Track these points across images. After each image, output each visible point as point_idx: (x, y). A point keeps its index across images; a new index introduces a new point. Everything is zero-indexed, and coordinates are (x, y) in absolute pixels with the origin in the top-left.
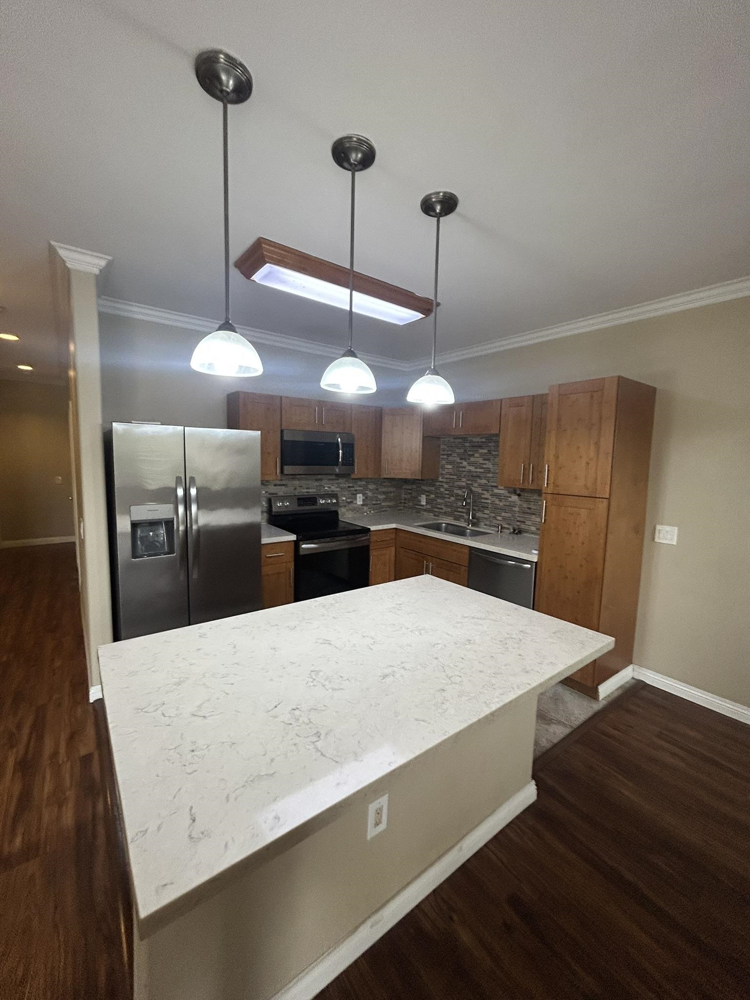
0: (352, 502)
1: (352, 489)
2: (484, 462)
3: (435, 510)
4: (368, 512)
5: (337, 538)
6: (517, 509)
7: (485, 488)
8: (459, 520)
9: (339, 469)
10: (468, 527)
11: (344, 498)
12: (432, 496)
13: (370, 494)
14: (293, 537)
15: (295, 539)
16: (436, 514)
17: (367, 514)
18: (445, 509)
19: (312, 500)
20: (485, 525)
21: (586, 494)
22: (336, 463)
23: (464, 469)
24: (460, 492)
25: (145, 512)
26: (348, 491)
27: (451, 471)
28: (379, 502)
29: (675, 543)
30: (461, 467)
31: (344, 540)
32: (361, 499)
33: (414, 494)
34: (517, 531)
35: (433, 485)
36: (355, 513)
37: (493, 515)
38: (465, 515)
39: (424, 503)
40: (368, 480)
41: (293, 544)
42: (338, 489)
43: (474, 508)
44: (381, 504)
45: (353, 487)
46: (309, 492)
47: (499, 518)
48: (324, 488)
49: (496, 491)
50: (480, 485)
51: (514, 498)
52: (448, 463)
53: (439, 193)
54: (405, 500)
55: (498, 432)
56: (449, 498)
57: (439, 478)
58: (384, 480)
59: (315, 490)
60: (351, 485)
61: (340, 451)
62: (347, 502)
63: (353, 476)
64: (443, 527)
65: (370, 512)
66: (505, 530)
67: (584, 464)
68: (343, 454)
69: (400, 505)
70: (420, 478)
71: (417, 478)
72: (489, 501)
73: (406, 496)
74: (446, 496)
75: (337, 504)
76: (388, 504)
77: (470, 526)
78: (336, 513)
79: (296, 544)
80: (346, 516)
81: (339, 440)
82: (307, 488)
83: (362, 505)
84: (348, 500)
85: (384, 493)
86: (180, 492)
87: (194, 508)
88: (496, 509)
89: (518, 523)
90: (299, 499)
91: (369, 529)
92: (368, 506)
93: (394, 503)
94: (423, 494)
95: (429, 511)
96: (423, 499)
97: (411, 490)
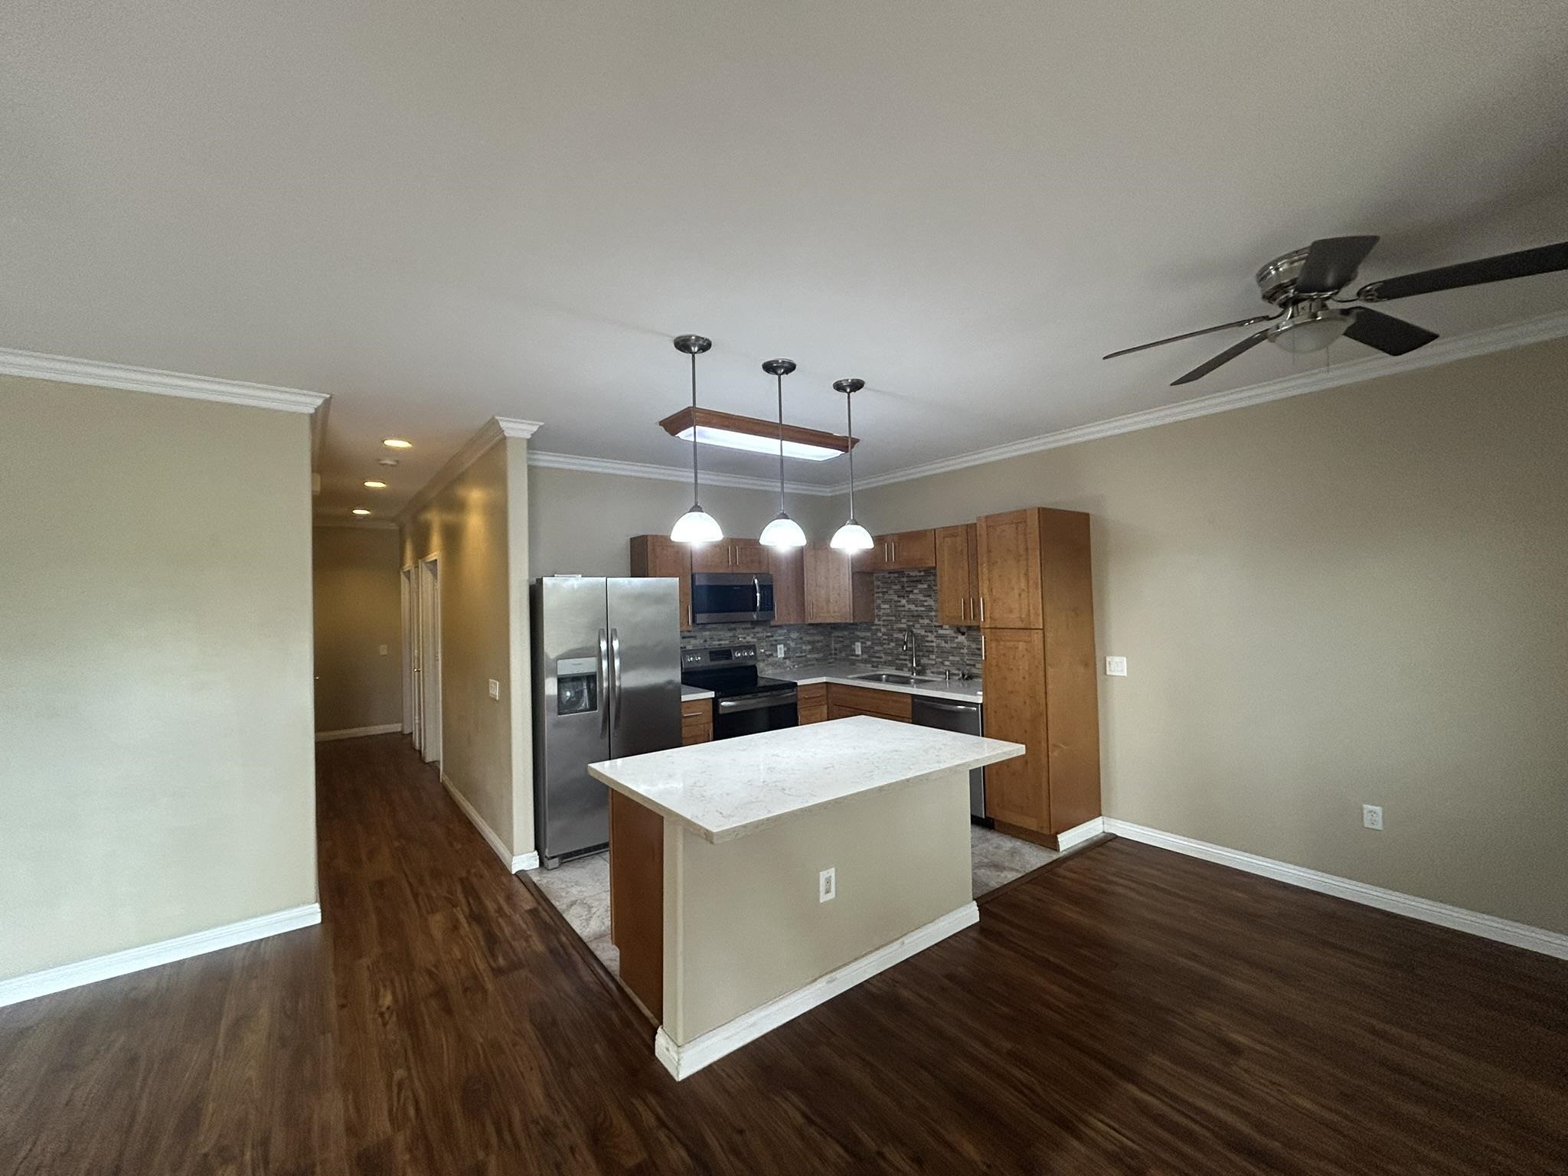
1: (771, 639)
5: (760, 695)
6: (965, 651)
7: (929, 629)
8: (902, 670)
11: (763, 651)
13: (792, 645)
14: (711, 694)
15: (713, 696)
16: (875, 664)
20: (933, 673)
21: (1022, 626)
22: (754, 609)
23: (903, 609)
24: (900, 636)
25: (568, 668)
28: (804, 654)
29: (1126, 675)
31: (766, 696)
35: (870, 630)
36: (776, 668)
37: (940, 660)
38: (908, 662)
40: (790, 627)
42: (755, 640)
43: (918, 653)
45: (772, 636)
46: (721, 645)
49: (941, 632)
50: (922, 627)
51: (961, 638)
52: (884, 602)
53: (848, 380)
58: (809, 627)
59: (727, 642)
60: (769, 634)
61: (758, 594)
62: (766, 655)
66: (954, 677)
67: (1017, 596)
68: (761, 597)
69: (830, 657)
70: (852, 622)
71: (848, 621)
72: (934, 644)
73: (838, 646)
74: (884, 642)
78: (754, 668)
81: (756, 581)
82: (719, 640)
83: (784, 658)
84: (767, 653)
85: (809, 642)
86: (604, 646)
87: (617, 663)
89: (968, 667)
90: (711, 653)
91: (796, 683)
94: (858, 641)
95: (865, 662)
96: (858, 646)
97: (842, 637)
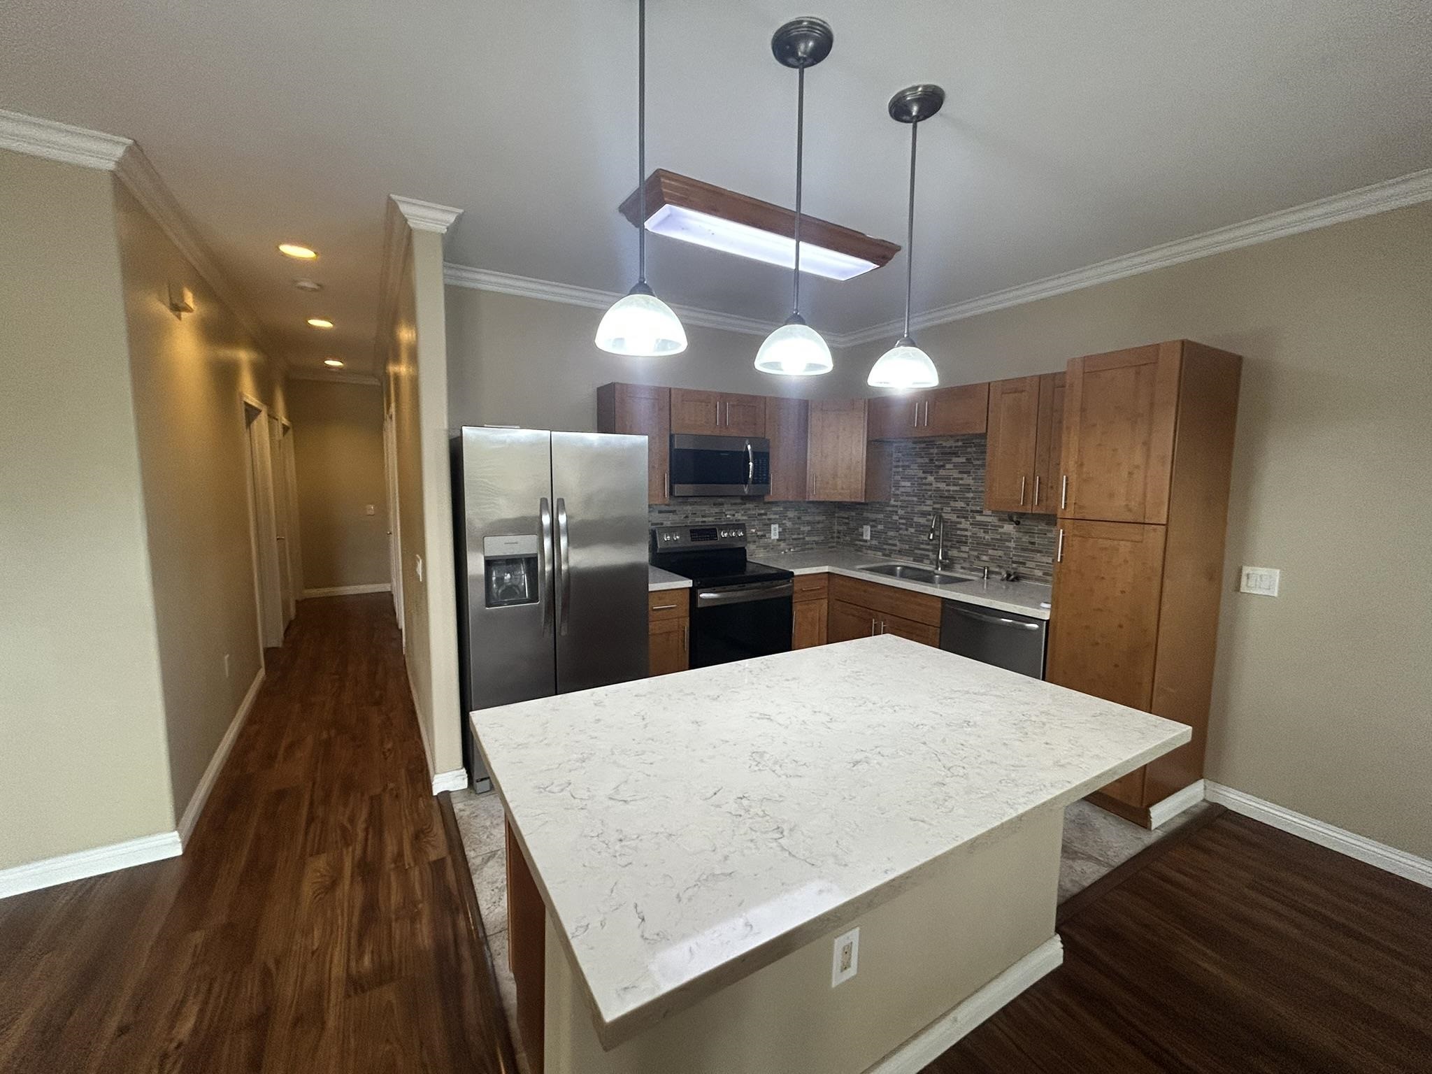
0: (764, 536)
1: (764, 517)
2: (960, 476)
3: (885, 547)
4: (787, 551)
5: (747, 586)
6: (1012, 544)
7: (962, 514)
8: (922, 561)
9: (749, 490)
10: (936, 571)
11: (754, 531)
12: (880, 527)
13: (789, 524)
14: (688, 583)
15: (691, 586)
16: (887, 552)
17: (785, 552)
18: (899, 546)
19: (710, 532)
20: (962, 568)
21: (1130, 518)
22: (746, 482)
23: (928, 487)
24: (922, 521)
25: (501, 546)
26: (758, 520)
27: (909, 490)
28: (801, 536)
29: (1276, 595)
30: (925, 484)
31: (756, 588)
32: (777, 532)
33: (852, 525)
34: (1012, 577)
35: (881, 511)
36: (768, 551)
37: (976, 553)
38: (930, 554)
39: (867, 536)
40: (788, 505)
41: (687, 593)
42: (745, 518)
43: (945, 543)
44: (804, 538)
45: (765, 514)
46: (704, 522)
47: (984, 558)
48: (726, 515)
49: (979, 518)
50: (954, 510)
51: (1009, 528)
52: (904, 478)
53: (917, 87)
54: (839, 532)
55: (985, 431)
56: (907, 530)
57: (890, 500)
58: (811, 505)
59: (711, 519)
60: (763, 512)
61: (751, 464)
62: (758, 536)
63: (767, 499)
64: (898, 572)
65: (790, 549)
66: (994, 576)
67: (1125, 474)
68: (754, 466)
69: (831, 540)
70: (863, 501)
71: (858, 500)
72: (969, 534)
73: (841, 528)
74: (901, 526)
75: (744, 538)
76: (816, 538)
77: (940, 569)
78: (743, 551)
79: (693, 592)
80: (757, 556)
81: (749, 447)
82: (703, 517)
83: (778, 540)
84: (759, 533)
85: (809, 523)
86: (546, 520)
87: (564, 541)
88: (981, 545)
89: (1014, 565)
90: (692, 531)
91: (792, 573)
92: (787, 541)
93: (822, 538)
94: (867, 524)
95: (876, 549)
96: (867, 531)
97: (848, 518)
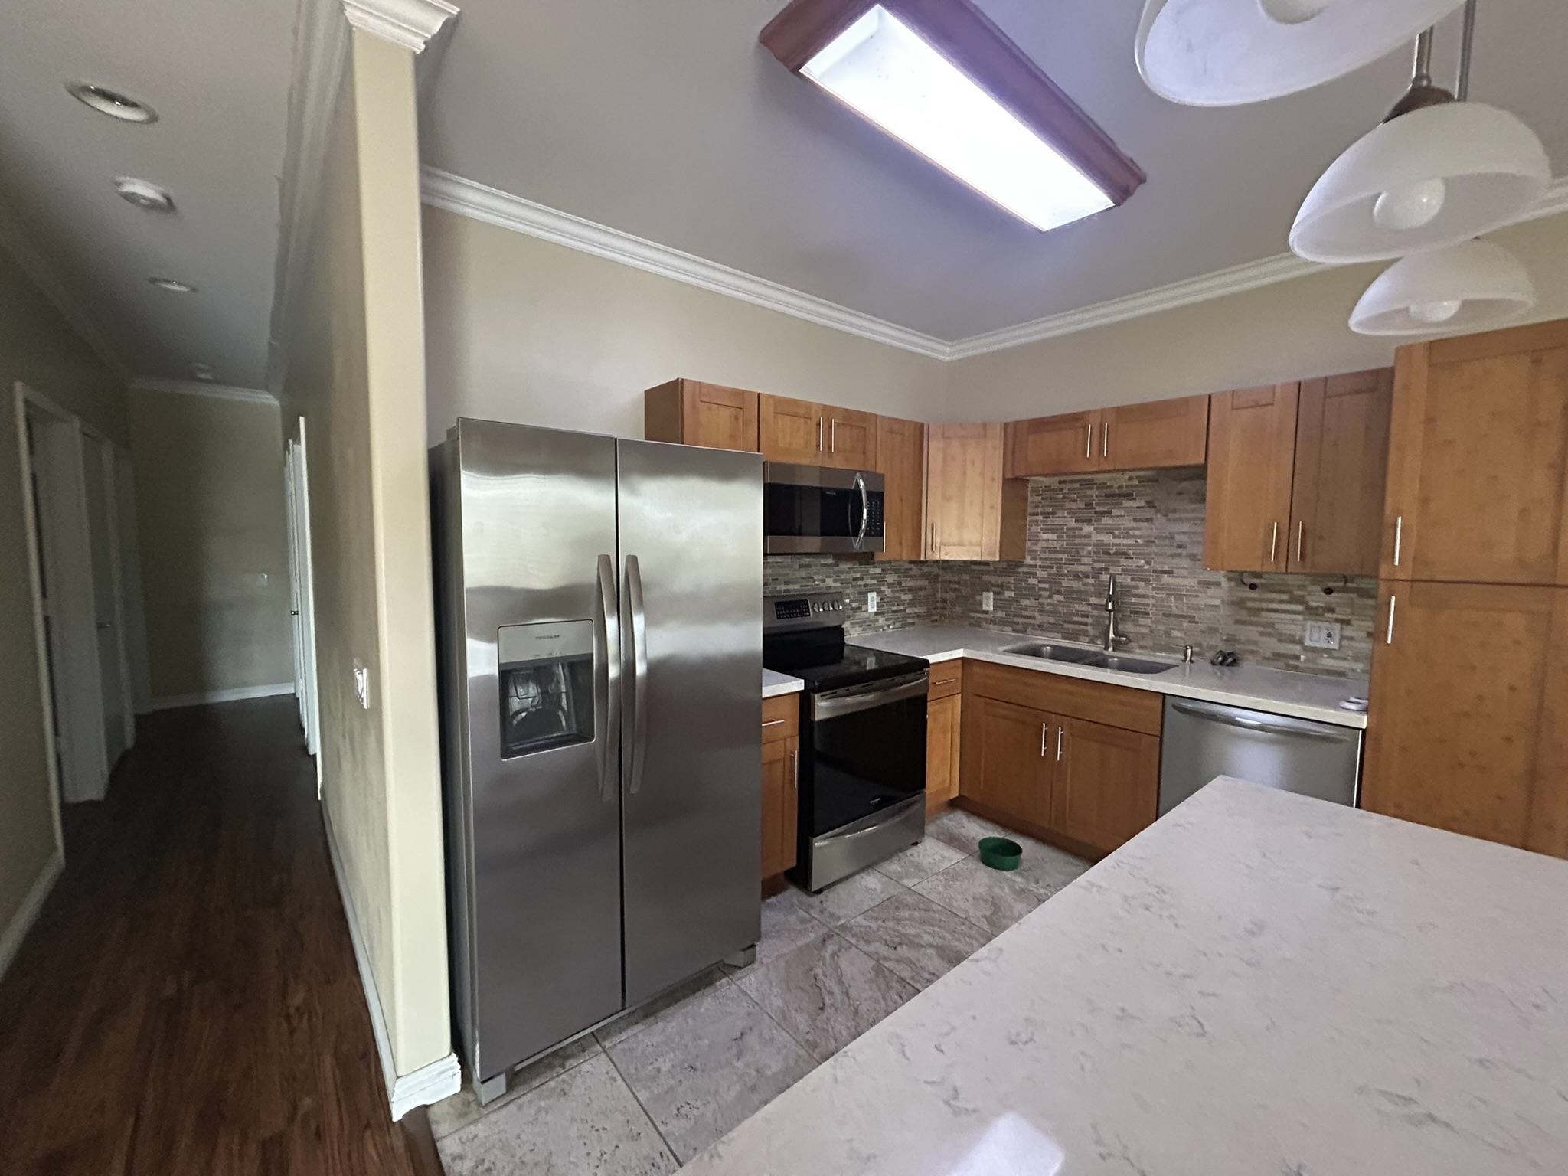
0: (859, 608)
1: (859, 582)
3: (1016, 620)
4: (885, 628)
7: (1140, 575)
9: (860, 545)
10: (1106, 653)
12: (1009, 594)
13: (888, 592)
14: (798, 685)
15: (802, 688)
18: (1039, 618)
19: (801, 606)
21: (1522, 578)
22: (859, 533)
26: (853, 587)
27: (1054, 545)
28: (902, 608)
30: (1081, 537)
32: (875, 602)
33: (965, 591)
34: (1230, 660)
35: (1011, 573)
41: (795, 701)
44: (905, 610)
45: (862, 579)
46: (788, 590)
47: (1178, 634)
48: (814, 581)
50: (1126, 571)
52: (1046, 529)
54: (945, 602)
55: (1202, 461)
56: (1051, 598)
57: (1024, 558)
59: (797, 587)
60: (858, 575)
61: (864, 508)
62: (852, 609)
63: (876, 557)
64: (1048, 654)
65: (888, 626)
67: (1513, 512)
68: (868, 512)
69: (934, 612)
73: (948, 596)
75: (843, 613)
76: (916, 610)
77: (1111, 649)
78: (839, 631)
79: (805, 700)
80: (855, 635)
81: (862, 483)
82: (786, 583)
83: (876, 614)
84: (854, 605)
85: (911, 590)
88: (1170, 617)
90: (778, 605)
91: (927, 661)
93: (925, 609)
94: (988, 591)
95: (1003, 623)
96: (988, 598)
97: (958, 583)
